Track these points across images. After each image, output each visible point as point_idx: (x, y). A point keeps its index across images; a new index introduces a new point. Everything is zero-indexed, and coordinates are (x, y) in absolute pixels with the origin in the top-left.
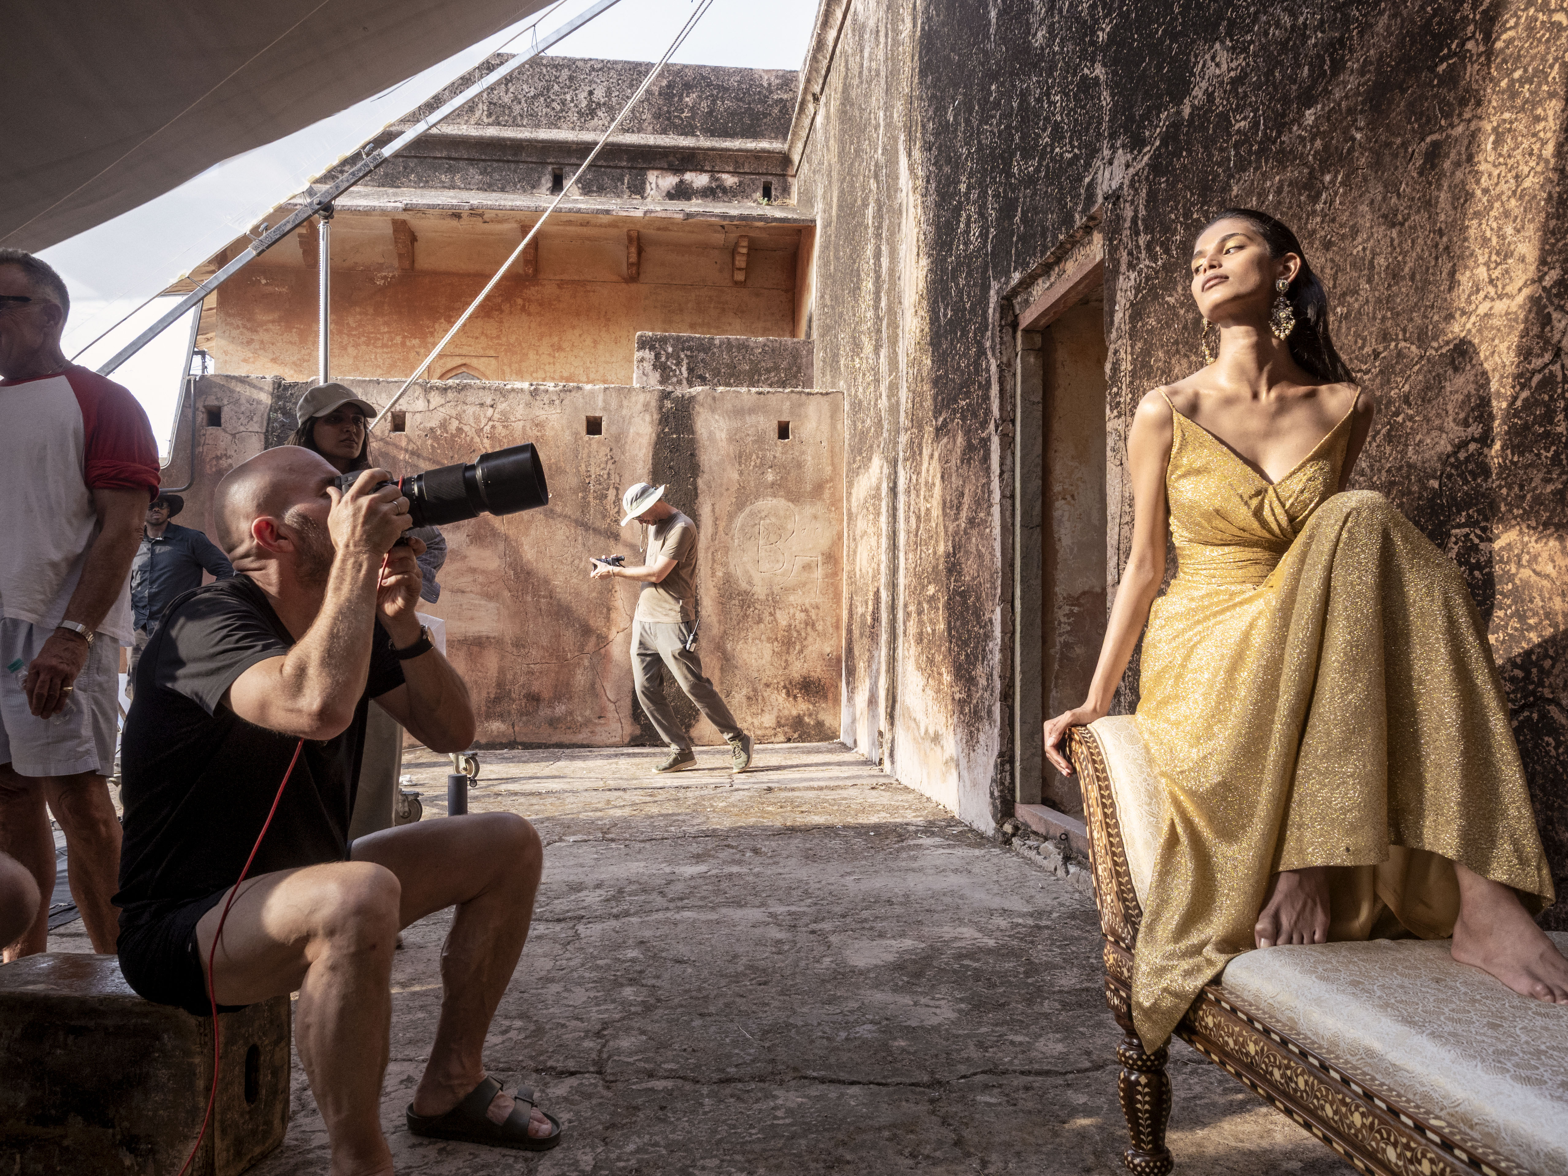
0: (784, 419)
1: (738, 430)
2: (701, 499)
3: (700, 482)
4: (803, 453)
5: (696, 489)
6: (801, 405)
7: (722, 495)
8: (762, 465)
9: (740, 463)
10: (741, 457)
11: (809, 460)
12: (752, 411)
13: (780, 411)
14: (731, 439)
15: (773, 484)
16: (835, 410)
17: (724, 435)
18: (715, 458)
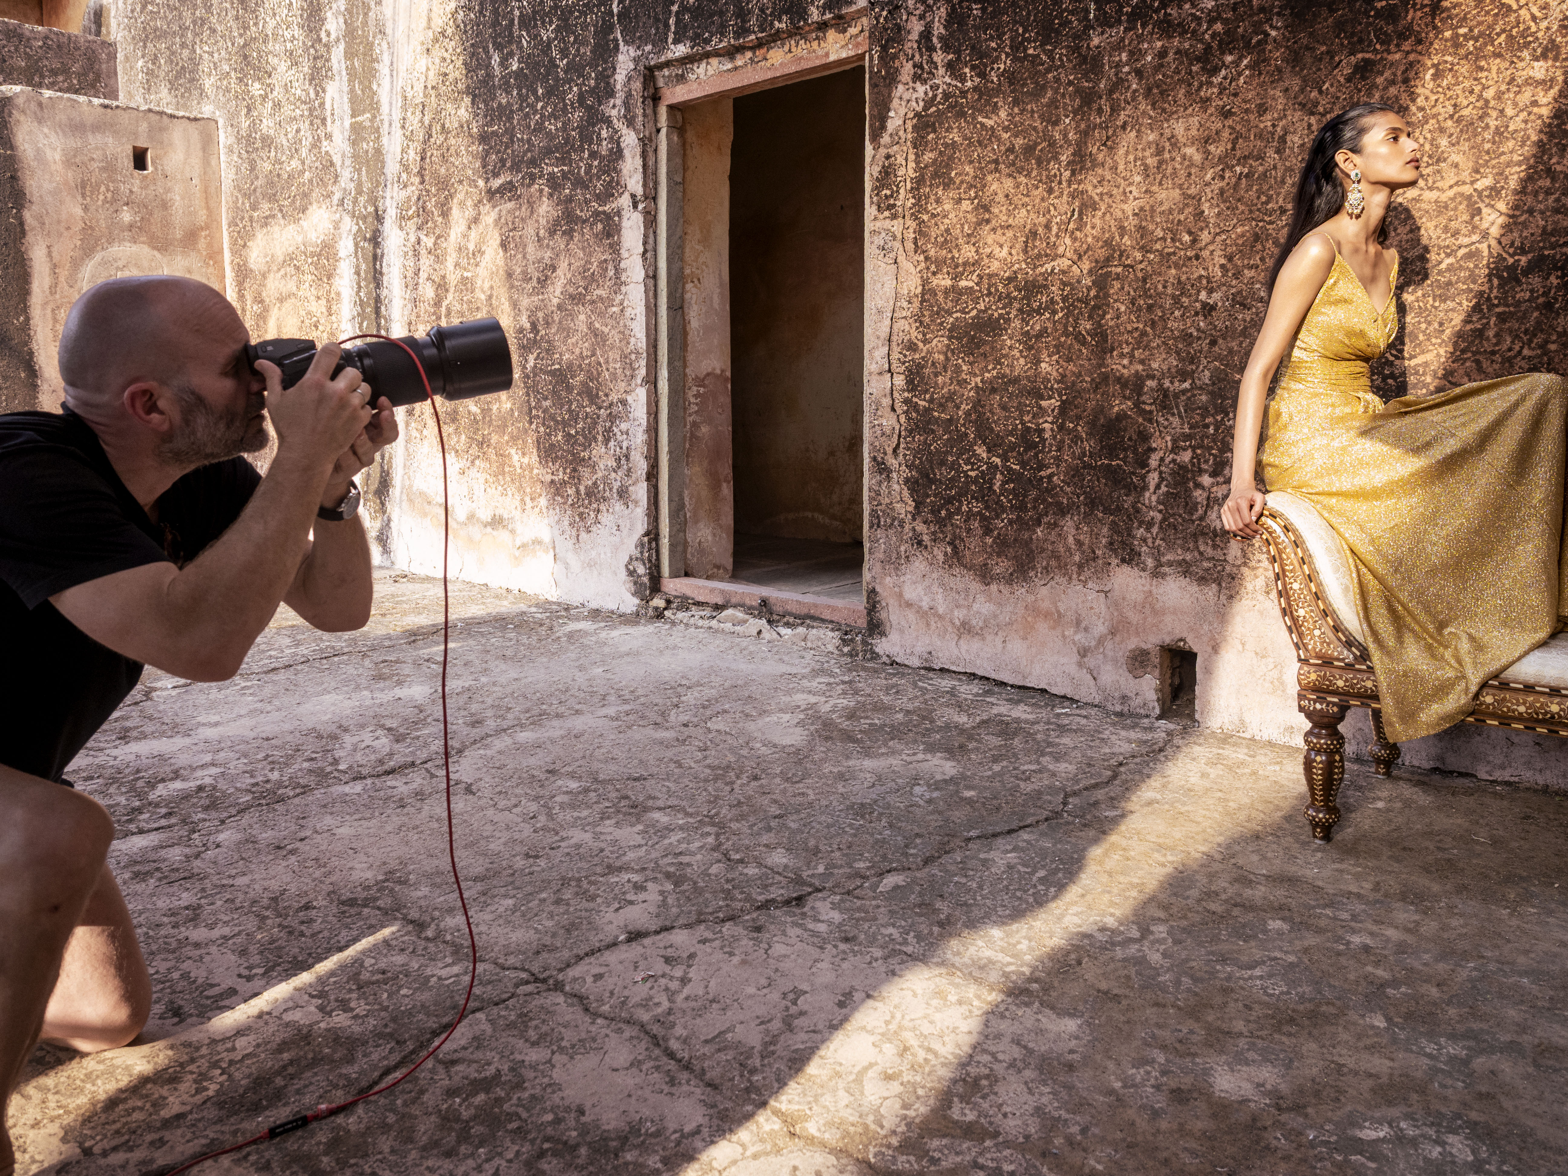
0: (141, 144)
1: (77, 151)
2: (30, 238)
3: (27, 215)
4: (168, 190)
5: (22, 224)
6: (162, 129)
7: (60, 235)
8: (114, 200)
9: (84, 196)
10: (83, 187)
11: (177, 199)
12: (97, 128)
13: (136, 134)
14: (69, 162)
15: (131, 227)
16: (208, 142)
17: (57, 157)
18: (47, 186)
